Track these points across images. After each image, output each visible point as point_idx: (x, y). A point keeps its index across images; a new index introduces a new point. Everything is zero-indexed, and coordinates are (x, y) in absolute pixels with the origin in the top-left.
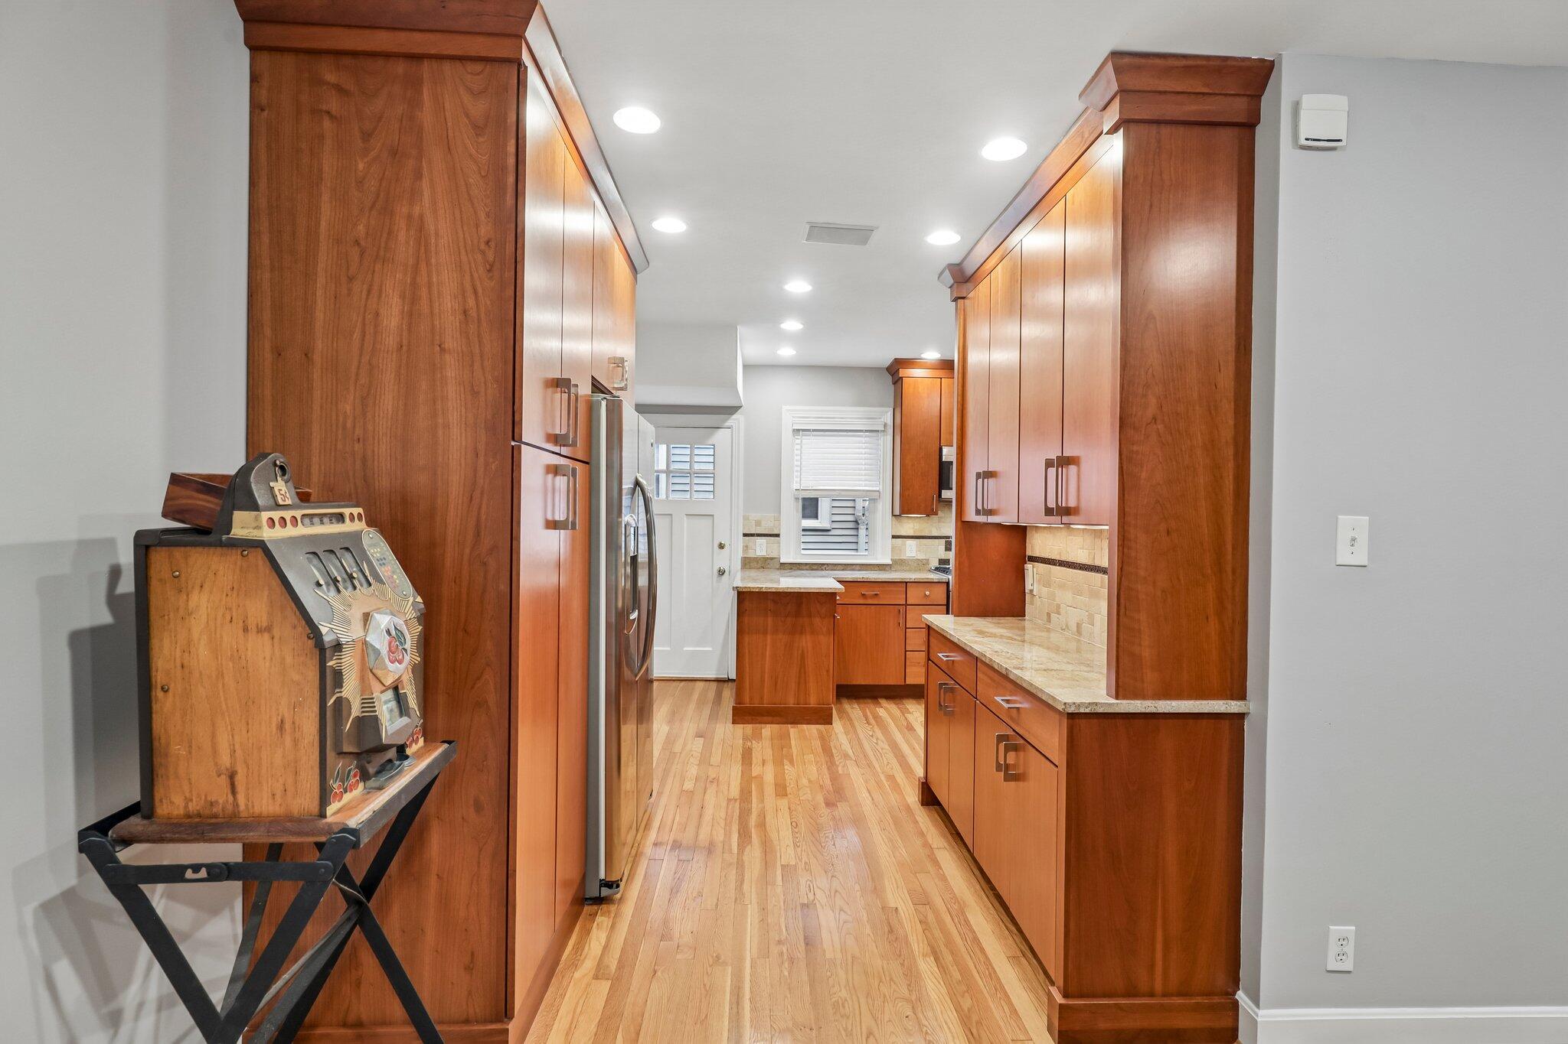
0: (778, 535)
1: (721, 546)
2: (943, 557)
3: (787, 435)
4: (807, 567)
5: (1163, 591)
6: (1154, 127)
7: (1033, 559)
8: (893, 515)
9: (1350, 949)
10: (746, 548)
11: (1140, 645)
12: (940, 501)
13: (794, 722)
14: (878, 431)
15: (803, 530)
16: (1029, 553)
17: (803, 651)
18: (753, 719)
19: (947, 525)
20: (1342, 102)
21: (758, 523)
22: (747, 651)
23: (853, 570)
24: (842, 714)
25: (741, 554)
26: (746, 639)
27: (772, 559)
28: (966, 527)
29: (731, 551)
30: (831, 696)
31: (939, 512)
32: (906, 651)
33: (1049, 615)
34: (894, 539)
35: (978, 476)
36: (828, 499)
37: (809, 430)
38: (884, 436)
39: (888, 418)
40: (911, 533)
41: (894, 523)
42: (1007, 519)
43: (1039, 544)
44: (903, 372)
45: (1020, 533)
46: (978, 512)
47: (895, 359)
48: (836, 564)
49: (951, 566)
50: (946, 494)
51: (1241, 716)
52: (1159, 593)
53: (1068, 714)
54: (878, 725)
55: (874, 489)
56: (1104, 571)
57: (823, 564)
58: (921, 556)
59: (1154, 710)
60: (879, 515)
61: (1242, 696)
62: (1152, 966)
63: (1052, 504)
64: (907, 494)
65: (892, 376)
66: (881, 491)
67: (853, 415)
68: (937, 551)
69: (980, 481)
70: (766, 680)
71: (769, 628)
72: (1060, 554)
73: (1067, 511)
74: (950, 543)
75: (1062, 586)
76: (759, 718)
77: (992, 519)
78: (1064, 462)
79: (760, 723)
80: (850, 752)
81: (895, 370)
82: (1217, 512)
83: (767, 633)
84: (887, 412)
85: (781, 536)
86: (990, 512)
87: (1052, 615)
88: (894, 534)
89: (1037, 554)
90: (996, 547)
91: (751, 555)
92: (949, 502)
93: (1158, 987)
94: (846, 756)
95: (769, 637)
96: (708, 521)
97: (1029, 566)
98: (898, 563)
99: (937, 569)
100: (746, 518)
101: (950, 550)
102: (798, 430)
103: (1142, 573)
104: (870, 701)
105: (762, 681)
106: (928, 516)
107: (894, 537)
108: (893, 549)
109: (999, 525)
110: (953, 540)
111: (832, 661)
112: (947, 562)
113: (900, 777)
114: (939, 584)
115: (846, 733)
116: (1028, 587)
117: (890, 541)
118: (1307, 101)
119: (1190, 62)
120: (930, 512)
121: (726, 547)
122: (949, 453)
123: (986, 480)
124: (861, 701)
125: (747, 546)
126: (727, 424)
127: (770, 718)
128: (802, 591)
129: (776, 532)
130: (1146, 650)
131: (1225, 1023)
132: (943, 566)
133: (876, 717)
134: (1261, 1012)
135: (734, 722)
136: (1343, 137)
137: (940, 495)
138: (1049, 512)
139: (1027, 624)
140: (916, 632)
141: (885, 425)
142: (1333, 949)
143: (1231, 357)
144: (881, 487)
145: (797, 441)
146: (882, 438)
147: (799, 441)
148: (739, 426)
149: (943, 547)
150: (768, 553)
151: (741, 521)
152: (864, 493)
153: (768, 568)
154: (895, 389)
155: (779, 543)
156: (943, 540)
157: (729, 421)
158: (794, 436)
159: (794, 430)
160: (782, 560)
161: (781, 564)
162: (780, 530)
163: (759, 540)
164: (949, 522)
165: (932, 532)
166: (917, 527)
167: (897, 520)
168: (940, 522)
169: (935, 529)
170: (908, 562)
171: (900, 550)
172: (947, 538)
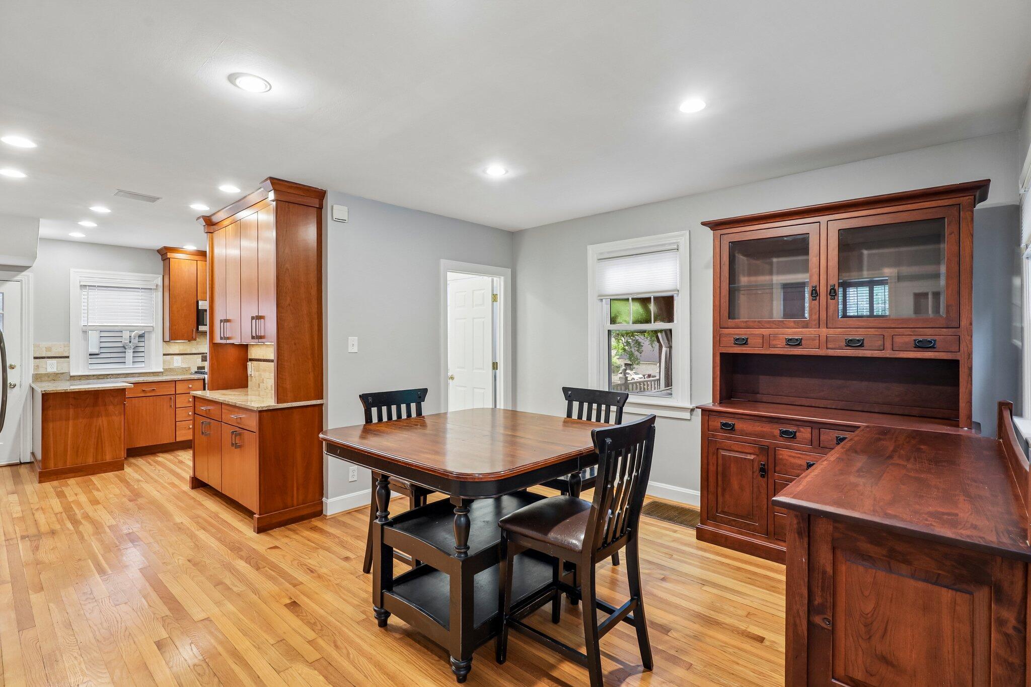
0: (68, 357)
1: (12, 367)
2: (200, 365)
3: (75, 290)
4: (95, 377)
5: (293, 364)
6: (287, 203)
7: (251, 360)
8: (164, 341)
9: (356, 474)
11: (286, 384)
12: (197, 332)
13: (93, 474)
14: (151, 289)
15: (90, 355)
16: (249, 357)
17: (100, 428)
18: (57, 478)
19: (204, 346)
20: (346, 208)
21: (48, 349)
22: (51, 433)
23: (134, 377)
24: (130, 465)
25: (32, 372)
26: (51, 425)
28: (214, 346)
29: (22, 371)
30: (123, 454)
31: (197, 339)
32: (176, 422)
33: (259, 384)
34: (164, 356)
35: (221, 321)
36: (98, 332)
37: (94, 286)
38: (156, 292)
39: (159, 281)
40: (177, 352)
41: (165, 346)
42: (237, 341)
43: (254, 353)
44: (169, 255)
45: (245, 348)
46: (221, 338)
47: (165, 246)
48: (119, 374)
49: (206, 370)
50: (201, 328)
51: (322, 405)
52: (292, 365)
53: (259, 411)
54: (158, 465)
55: (150, 325)
56: (272, 361)
57: (108, 375)
58: (185, 365)
59: (291, 406)
60: (153, 341)
61: (322, 398)
62: (293, 497)
63: (254, 334)
64: (173, 328)
65: (162, 255)
66: (154, 326)
67: (131, 278)
68: (197, 361)
69: (222, 323)
70: (69, 449)
71: (71, 416)
72: (263, 356)
73: (261, 337)
74: (206, 357)
75: (265, 371)
76: (64, 476)
77: (228, 342)
78: (259, 318)
79: (64, 479)
80: (141, 478)
81: (164, 253)
82: (312, 337)
83: (69, 420)
84: (158, 278)
85: (71, 357)
86: (228, 338)
87: (261, 384)
88: (165, 353)
89: (253, 357)
90: (233, 354)
91: (42, 371)
92: (204, 333)
93: (295, 503)
94: (139, 481)
95: (71, 422)
97: (249, 363)
98: (167, 371)
99: (196, 372)
100: (36, 346)
101: (206, 361)
102: (84, 286)
103: (286, 359)
104: (150, 456)
105: (66, 451)
106: (189, 341)
108: (164, 362)
109: (233, 344)
110: (208, 355)
111: (123, 431)
112: (203, 368)
113: (177, 482)
114: (198, 381)
115: (136, 472)
116: (249, 373)
117: (161, 358)
118: (335, 207)
119: (298, 186)
120: (191, 339)
121: (17, 369)
122: (204, 305)
123: (225, 323)
124: (143, 457)
125: (38, 366)
126: (17, 278)
127: (73, 474)
129: (66, 355)
130: (288, 385)
131: (319, 509)
132: (200, 370)
133: (156, 462)
134: (329, 500)
135: (40, 482)
136: (347, 220)
137: (198, 329)
138: (253, 338)
139: (249, 390)
140: (183, 409)
141: (157, 286)
142: (351, 474)
143: (316, 285)
144: (154, 324)
145: (84, 293)
146: (155, 294)
147: (86, 293)
148: (28, 280)
149: (200, 360)
150: (58, 370)
151: (32, 348)
152: (141, 327)
153: (59, 380)
154: (164, 264)
155: (69, 362)
156: (201, 355)
157: (18, 276)
158: (81, 289)
159: (81, 285)
160: (72, 374)
161: (71, 377)
162: (69, 353)
163: (49, 361)
164: (204, 344)
165: (192, 351)
166: (181, 348)
167: (167, 344)
168: (198, 345)
169: (195, 349)
170: (176, 370)
171: (170, 363)
172: (203, 354)
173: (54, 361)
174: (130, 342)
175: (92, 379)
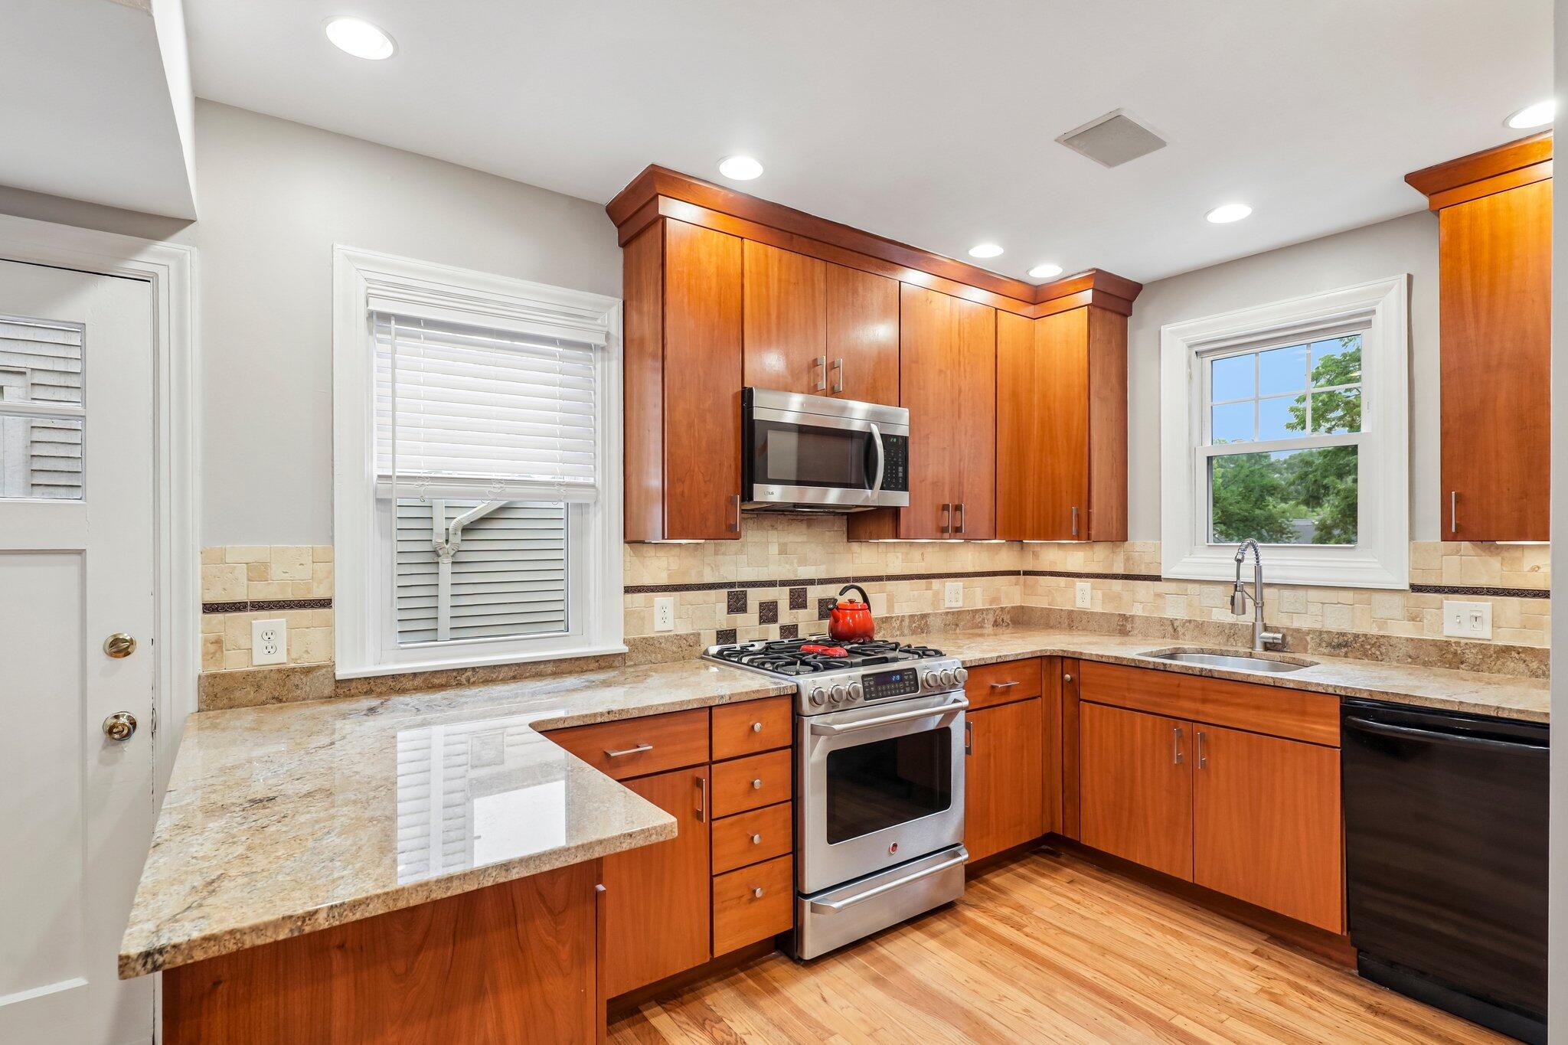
0: (326, 603)
1: (119, 648)
2: (725, 627)
4: (418, 682)
8: (624, 541)
10: (216, 646)
12: (745, 510)
14: (591, 347)
19: (735, 559)
21: (258, 571)
25: (196, 667)
27: (308, 671)
29: (157, 661)
31: (739, 533)
32: (712, 877)
34: (629, 596)
37: (414, 321)
38: (603, 359)
39: (612, 318)
40: (663, 580)
41: (628, 558)
44: (664, 206)
47: (653, 166)
50: (763, 494)
55: (581, 480)
57: (462, 671)
58: (684, 629)
60: (594, 541)
64: (679, 490)
65: (621, 225)
66: (599, 485)
84: (610, 306)
85: (336, 603)
88: (629, 584)
91: (234, 663)
96: (65, 571)
98: (636, 649)
99: (721, 654)
100: (213, 559)
102: (385, 317)
106: (711, 540)
107: (628, 590)
108: (628, 614)
112: (730, 635)
114: (780, 701)
117: (619, 602)
121: (142, 651)
125: (218, 642)
126: (138, 264)
128: (515, 875)
129: (319, 593)
132: (725, 646)
137: (748, 496)
140: (732, 825)
141: (606, 336)
144: (599, 477)
145: (381, 347)
146: (599, 366)
147: (387, 348)
148: (181, 272)
149: (723, 606)
150: (294, 655)
151: (196, 568)
152: (562, 489)
153: (295, 699)
154: (624, 254)
155: (330, 625)
156: (725, 592)
157: (144, 258)
158: (370, 332)
159: (371, 315)
160: (341, 674)
161: (339, 683)
162: (332, 587)
163: (262, 621)
164: (736, 554)
165: (702, 576)
166: (674, 566)
167: (634, 553)
168: (717, 555)
169: (710, 568)
170: (661, 644)
171: (643, 619)
172: (731, 587)
173: (278, 620)
174: (447, 541)
175: (409, 690)
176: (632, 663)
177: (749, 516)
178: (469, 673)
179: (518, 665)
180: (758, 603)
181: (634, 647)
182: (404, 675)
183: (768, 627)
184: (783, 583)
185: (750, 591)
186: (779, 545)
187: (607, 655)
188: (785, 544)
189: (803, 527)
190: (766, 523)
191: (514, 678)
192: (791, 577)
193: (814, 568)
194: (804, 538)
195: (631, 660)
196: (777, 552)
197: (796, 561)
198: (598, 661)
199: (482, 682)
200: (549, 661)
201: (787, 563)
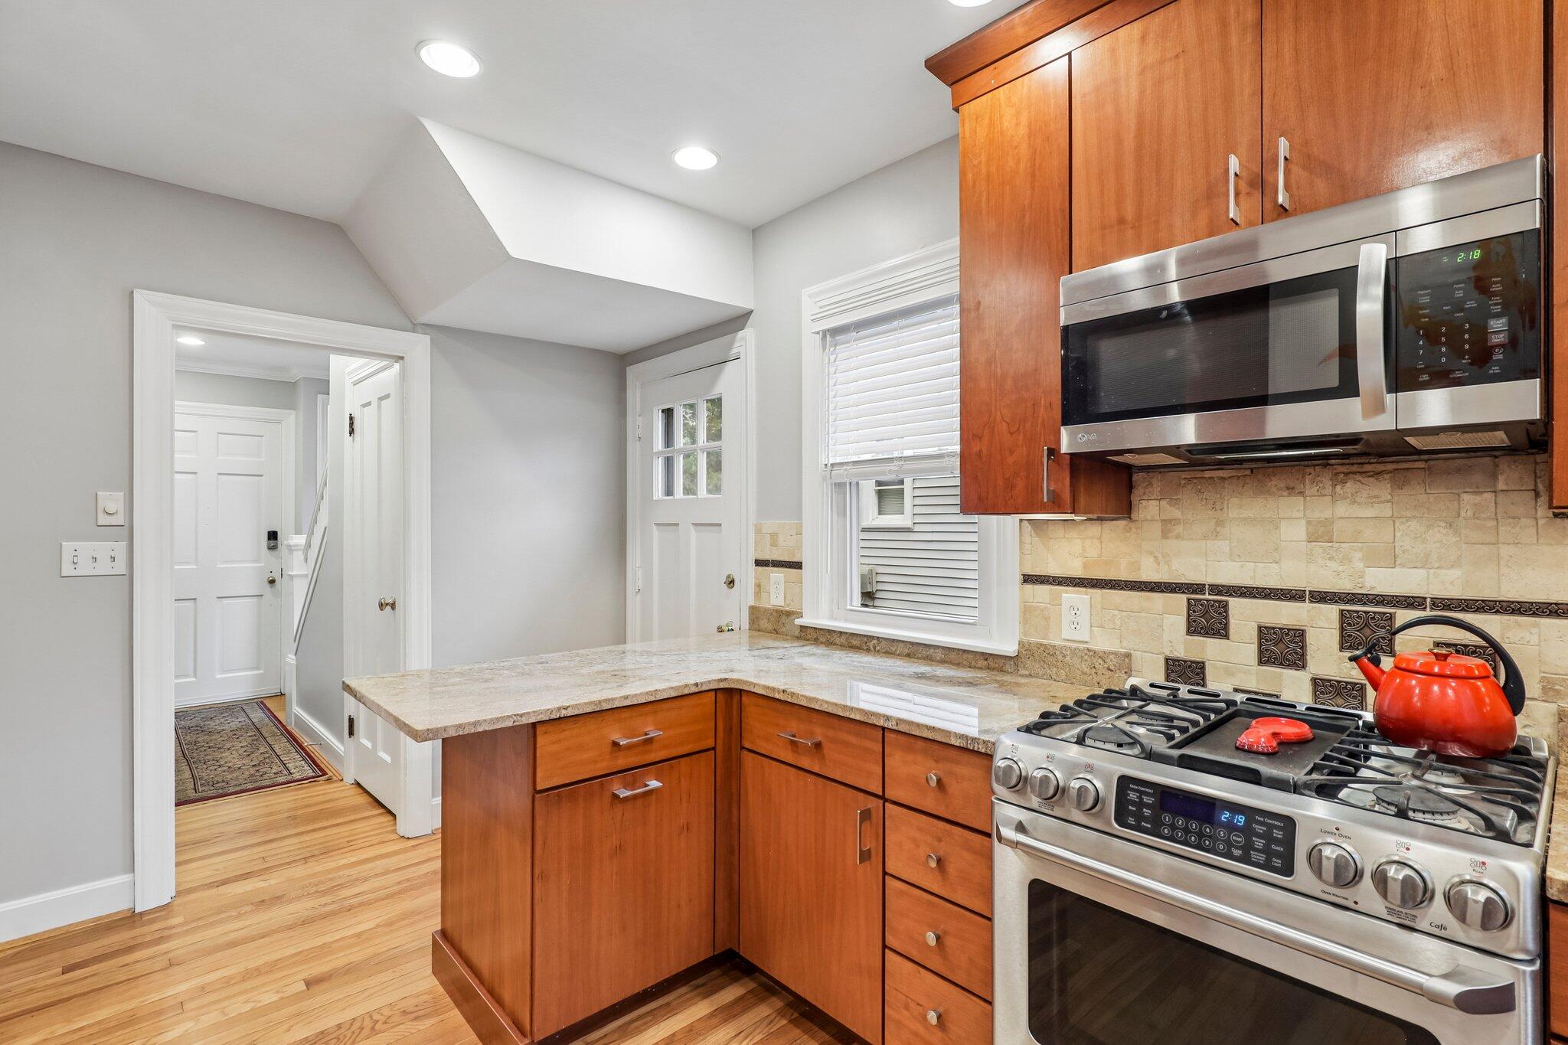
0: (799, 566)
1: (730, 582)
2: (1181, 653)
10: (757, 588)
21: (773, 538)
25: (750, 601)
27: (790, 615)
32: (884, 945)
34: (1029, 587)
40: (1076, 571)
41: (1027, 539)
57: (870, 638)
58: (1104, 643)
64: (976, 449)
88: (1029, 572)
91: (763, 604)
100: (758, 530)
107: (1028, 579)
108: (1027, 611)
117: (1015, 592)
121: (736, 584)
125: (759, 586)
126: (734, 351)
129: (798, 558)
148: (746, 347)
150: (787, 602)
151: (751, 535)
153: (783, 634)
155: (801, 582)
156: (1182, 599)
158: (824, 349)
159: (824, 333)
161: (802, 628)
162: (802, 552)
163: (774, 574)
164: (1205, 537)
165: (1139, 569)
166: (1093, 552)
167: (1035, 531)
168: (1167, 538)
169: (1152, 559)
170: (1065, 656)
171: (1047, 619)
172: (1194, 592)
173: (781, 575)
175: (835, 644)
176: (1027, 673)
177: (1234, 473)
178: (875, 642)
179: (912, 643)
180: (1255, 625)
181: (1028, 652)
182: (835, 631)
183: (1281, 674)
184: (1321, 597)
185: (1235, 604)
186: (1309, 523)
187: (997, 655)
188: (1328, 523)
189: (1383, 489)
190: (1274, 483)
191: (908, 655)
192: (1345, 585)
193: (1421, 573)
194: (1386, 510)
195: (1025, 668)
196: (1304, 537)
197: (1358, 555)
198: (986, 660)
199: (885, 653)
200: (938, 647)
201: (1331, 559)
